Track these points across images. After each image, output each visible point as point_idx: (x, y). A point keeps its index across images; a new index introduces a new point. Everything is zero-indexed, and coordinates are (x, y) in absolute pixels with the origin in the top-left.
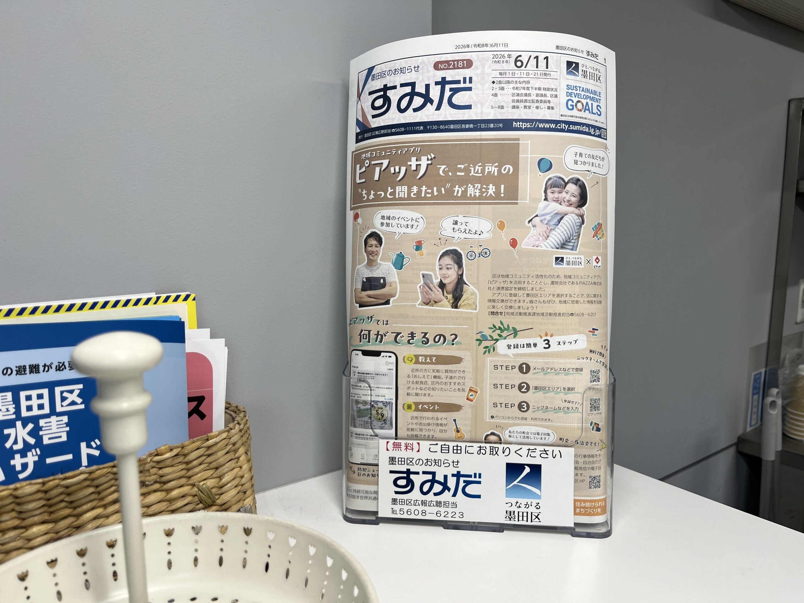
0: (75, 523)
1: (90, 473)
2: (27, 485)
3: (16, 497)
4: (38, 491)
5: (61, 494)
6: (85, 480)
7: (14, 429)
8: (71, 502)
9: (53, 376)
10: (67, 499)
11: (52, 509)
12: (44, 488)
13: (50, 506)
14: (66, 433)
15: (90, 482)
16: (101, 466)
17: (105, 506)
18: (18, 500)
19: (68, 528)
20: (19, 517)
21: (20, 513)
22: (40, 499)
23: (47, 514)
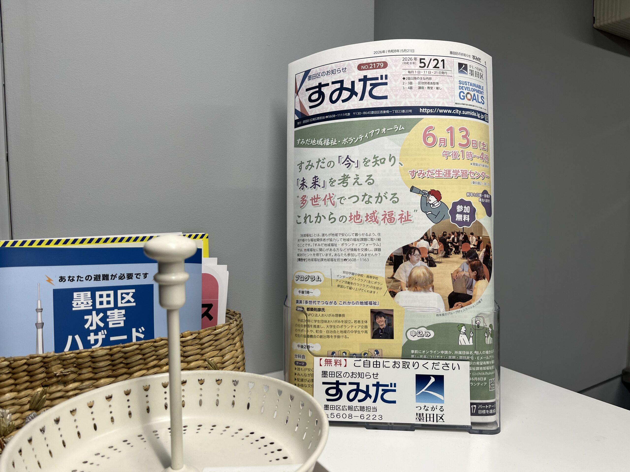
1: (140, 345)
2: (100, 349)
3: (93, 357)
4: (107, 354)
5: (121, 357)
6: (137, 349)
7: (91, 316)
8: (127, 364)
9: (117, 282)
10: (125, 361)
11: (114, 368)
12: (111, 352)
13: (114, 366)
14: (123, 321)
15: (140, 351)
16: (147, 341)
17: (148, 369)
20: (93, 371)
21: (94, 368)
22: (107, 360)
23: (110, 371)
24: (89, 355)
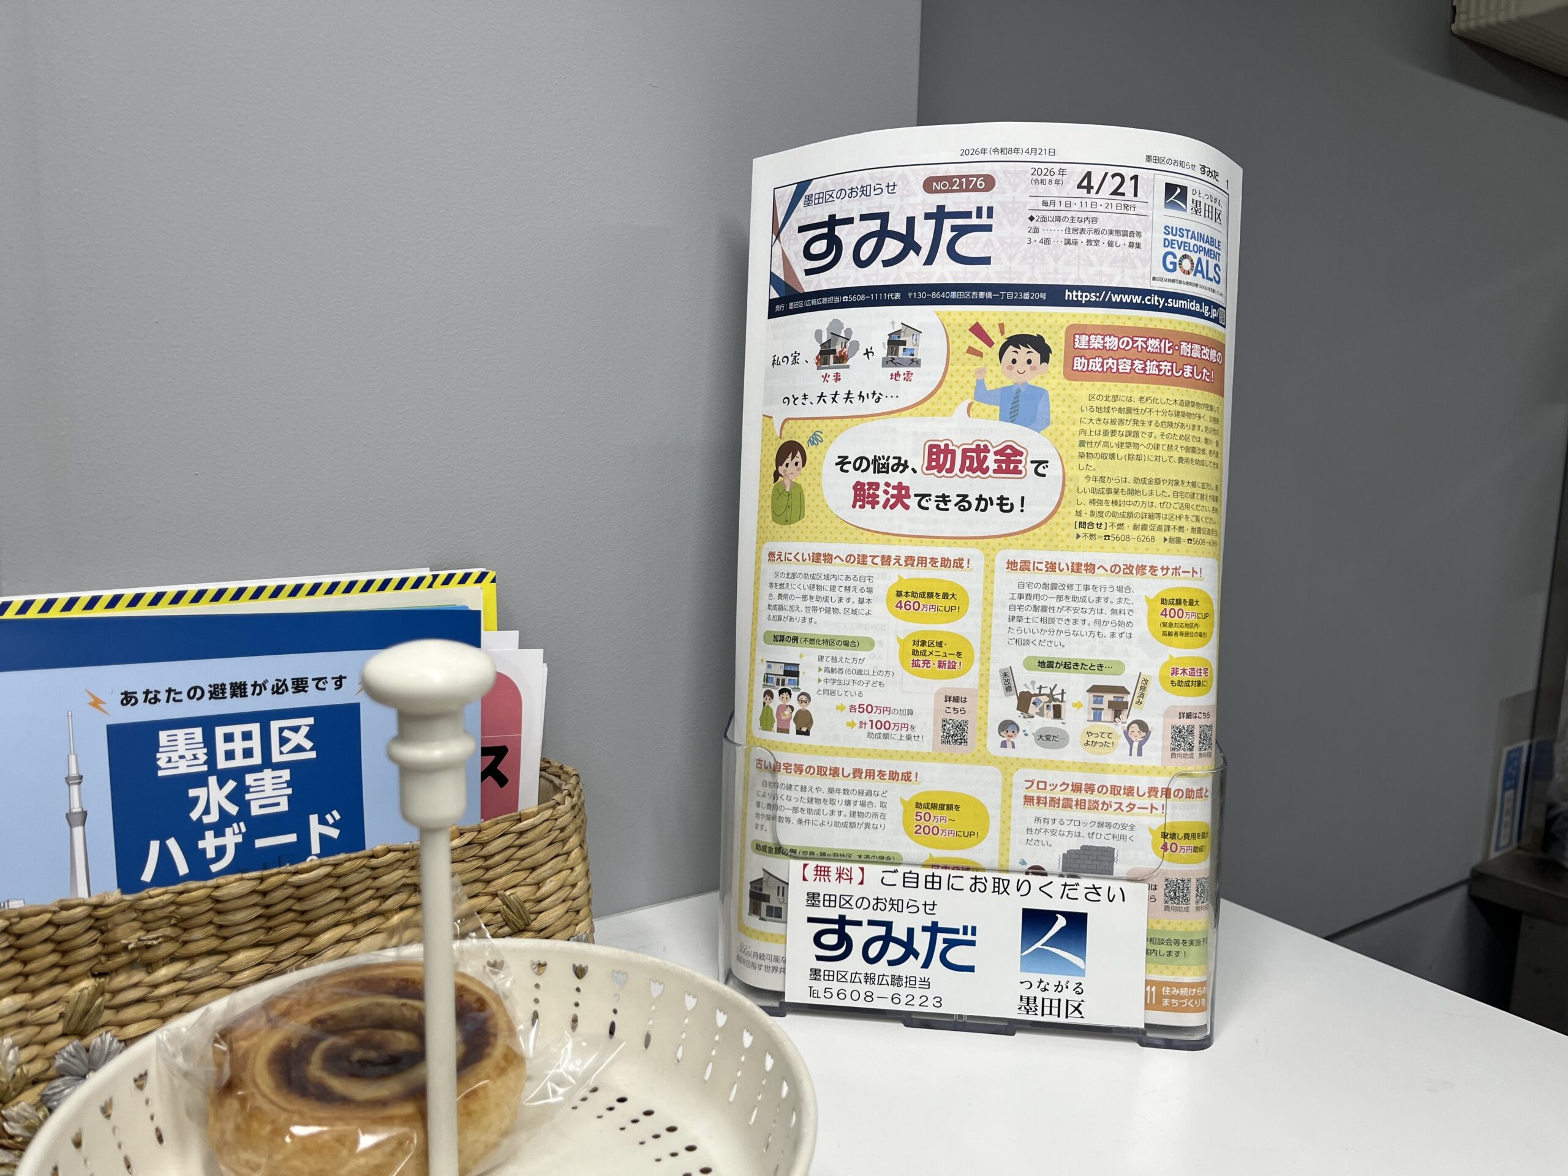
0: (307, 948)
1: (336, 865)
2: (236, 881)
3: (217, 901)
4: (253, 892)
5: (288, 898)
6: (324, 876)
7: (206, 788)
8: (303, 913)
9: (267, 702)
10: (298, 907)
11: (271, 923)
12: (262, 887)
13: (269, 918)
14: (286, 797)
15: (335, 880)
16: (353, 855)
17: (354, 922)
18: (219, 906)
19: (295, 955)
20: (219, 934)
21: (221, 927)
22: (255, 905)
23: (262, 931)
24: (209, 897)
